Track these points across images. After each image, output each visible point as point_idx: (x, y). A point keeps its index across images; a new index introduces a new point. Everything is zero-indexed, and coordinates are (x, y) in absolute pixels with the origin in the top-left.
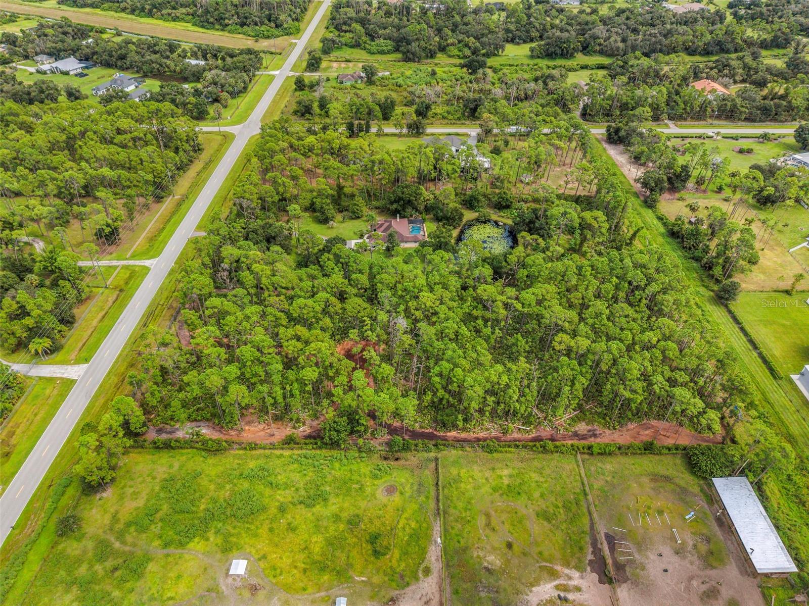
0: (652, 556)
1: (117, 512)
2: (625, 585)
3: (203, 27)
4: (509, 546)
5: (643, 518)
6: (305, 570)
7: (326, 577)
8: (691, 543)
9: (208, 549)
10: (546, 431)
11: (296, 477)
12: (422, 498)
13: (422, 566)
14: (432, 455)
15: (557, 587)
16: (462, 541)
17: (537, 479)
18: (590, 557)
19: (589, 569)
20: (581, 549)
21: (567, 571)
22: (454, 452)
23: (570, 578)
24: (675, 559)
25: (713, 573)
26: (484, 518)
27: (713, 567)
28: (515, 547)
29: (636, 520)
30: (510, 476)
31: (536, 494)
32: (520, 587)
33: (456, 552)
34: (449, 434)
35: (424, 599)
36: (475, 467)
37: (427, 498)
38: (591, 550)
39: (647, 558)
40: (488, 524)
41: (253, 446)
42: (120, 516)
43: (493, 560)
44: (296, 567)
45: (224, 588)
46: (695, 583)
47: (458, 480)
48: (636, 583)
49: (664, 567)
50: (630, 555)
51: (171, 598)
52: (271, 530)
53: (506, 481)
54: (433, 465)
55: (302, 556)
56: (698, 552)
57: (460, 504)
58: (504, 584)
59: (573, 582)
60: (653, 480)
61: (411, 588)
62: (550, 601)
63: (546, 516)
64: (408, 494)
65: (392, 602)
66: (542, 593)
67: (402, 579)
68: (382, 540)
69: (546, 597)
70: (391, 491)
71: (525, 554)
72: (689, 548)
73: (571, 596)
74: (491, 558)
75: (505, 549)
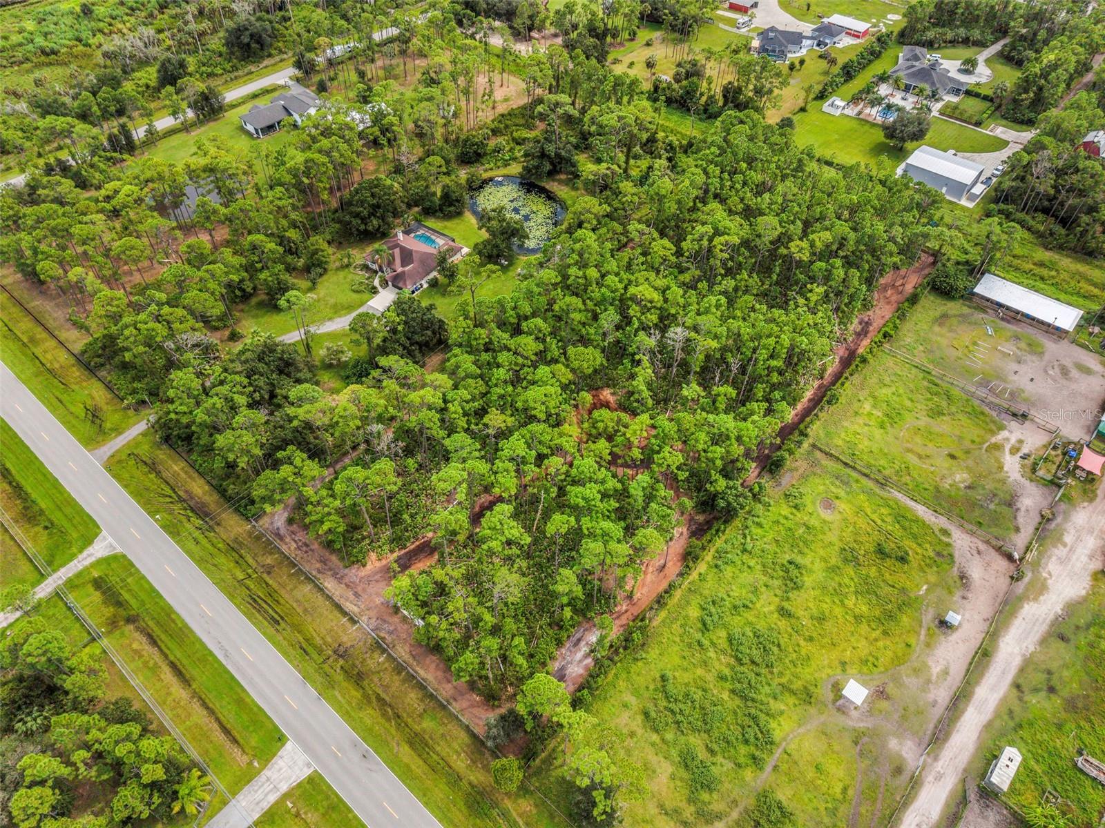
0: (1016, 378)
1: (661, 806)
2: (1032, 412)
4: (952, 457)
5: (975, 357)
6: (885, 633)
7: (905, 618)
8: (1015, 348)
9: (795, 717)
10: (839, 349)
11: (746, 577)
12: (854, 485)
13: (937, 533)
14: (805, 445)
15: (1012, 453)
16: (927, 486)
17: (890, 391)
19: (1005, 422)
20: (982, 413)
21: (1000, 437)
22: (814, 427)
23: (1008, 439)
24: (1024, 367)
25: (1047, 357)
26: (910, 455)
27: (1042, 353)
28: (957, 454)
29: (974, 362)
30: (874, 407)
31: (908, 403)
32: (998, 476)
33: (936, 498)
35: (975, 553)
36: (845, 424)
37: (857, 481)
38: (987, 408)
39: (1014, 381)
40: (920, 457)
42: (669, 805)
43: (961, 477)
44: (876, 640)
45: (862, 725)
46: (1051, 372)
47: (852, 445)
48: (1034, 404)
49: (1028, 378)
50: (1006, 390)
51: (845, 790)
52: (811, 639)
53: (878, 413)
54: (818, 454)
55: (864, 628)
56: (1025, 351)
57: (883, 462)
58: (990, 486)
59: (1013, 441)
60: (941, 325)
61: (956, 555)
62: (1023, 466)
63: (936, 413)
64: (842, 494)
65: (964, 579)
66: (1012, 466)
67: (944, 556)
68: (889, 546)
69: (1017, 466)
70: (828, 504)
71: (968, 452)
72: (1019, 353)
73: (1025, 450)
74: (958, 478)
75: (954, 462)
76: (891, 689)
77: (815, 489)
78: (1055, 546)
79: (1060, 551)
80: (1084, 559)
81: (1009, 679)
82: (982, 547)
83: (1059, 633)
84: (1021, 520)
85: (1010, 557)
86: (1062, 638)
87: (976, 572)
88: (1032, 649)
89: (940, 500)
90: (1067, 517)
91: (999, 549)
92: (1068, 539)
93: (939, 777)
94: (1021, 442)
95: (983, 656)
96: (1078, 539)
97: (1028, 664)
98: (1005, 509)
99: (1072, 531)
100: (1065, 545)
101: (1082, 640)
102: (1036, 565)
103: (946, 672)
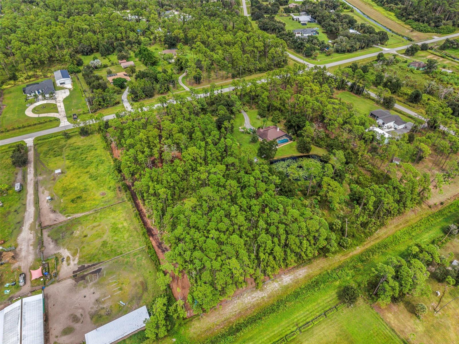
0: (92, 290)
1: (76, 142)
2: (74, 281)
3: (398, 17)
4: (85, 236)
5: (115, 282)
8: (105, 306)
10: (156, 231)
11: (102, 169)
12: (102, 204)
13: (70, 214)
14: (126, 199)
15: (68, 258)
17: (125, 236)
18: (86, 265)
19: (80, 266)
20: (90, 261)
21: (77, 258)
22: (130, 205)
23: (74, 260)
24: (93, 300)
25: (88, 318)
27: (92, 319)
28: (85, 238)
29: (113, 279)
30: (123, 227)
31: (115, 238)
32: (66, 245)
34: (140, 201)
35: (56, 219)
36: (124, 214)
38: (90, 265)
39: (91, 288)
40: (94, 227)
41: (112, 154)
42: (75, 144)
43: (77, 233)
44: (63, 184)
46: (80, 311)
47: (115, 211)
48: (75, 285)
49: (87, 296)
50: (91, 281)
53: (120, 226)
54: (121, 201)
55: (68, 184)
56: (99, 310)
57: (103, 216)
58: (66, 240)
59: (72, 263)
60: (142, 283)
61: (61, 215)
62: (61, 256)
63: (104, 244)
64: (103, 199)
65: (54, 212)
66: (65, 253)
67: (64, 211)
68: (79, 201)
69: (63, 254)
70: (103, 194)
71: (82, 242)
72: (101, 306)
73: (65, 263)
74: (78, 232)
75: (83, 235)
76: (53, 181)
77: (110, 194)
78: (34, 242)
79: (31, 242)
80: (23, 247)
81: (27, 204)
82: (55, 222)
83: (20, 224)
84: (50, 239)
85: (45, 227)
86: (19, 223)
87: (52, 216)
88: (26, 214)
89: (77, 222)
90: (36, 254)
91: (50, 226)
92: (31, 248)
93: (31, 180)
94: (69, 265)
95: (37, 202)
96: (28, 251)
97: (25, 210)
98: (56, 238)
99: (31, 251)
100: (31, 245)
101: (13, 227)
102: (36, 233)
103: (43, 193)
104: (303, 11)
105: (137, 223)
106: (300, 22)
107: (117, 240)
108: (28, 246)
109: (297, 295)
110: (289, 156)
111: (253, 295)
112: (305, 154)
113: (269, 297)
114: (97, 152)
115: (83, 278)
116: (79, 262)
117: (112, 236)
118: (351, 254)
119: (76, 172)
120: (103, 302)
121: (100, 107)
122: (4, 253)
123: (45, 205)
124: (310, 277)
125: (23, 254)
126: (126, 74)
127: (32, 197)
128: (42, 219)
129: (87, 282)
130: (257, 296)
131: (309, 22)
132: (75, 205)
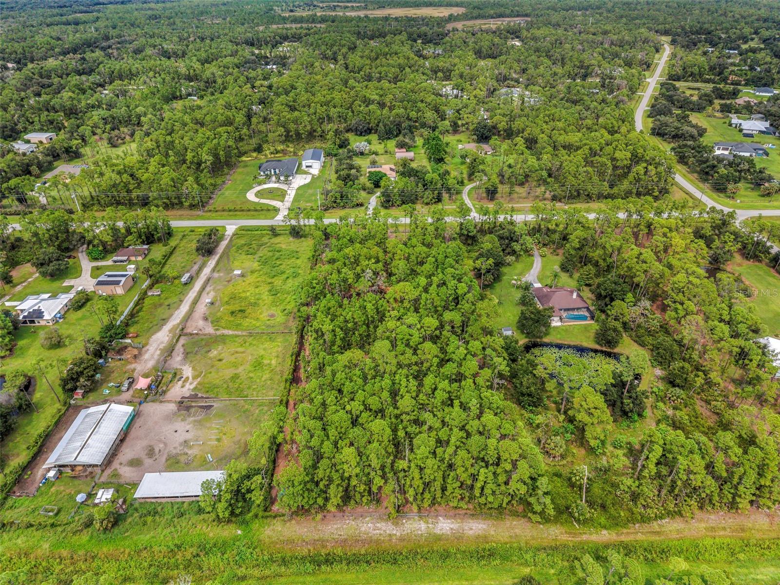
0: (188, 428)
1: (282, 243)
2: (176, 408)
4: (220, 360)
5: (218, 429)
6: (232, 293)
7: (226, 299)
8: (190, 452)
9: (254, 267)
11: (290, 285)
13: (220, 328)
14: (293, 331)
15: (188, 378)
16: (230, 342)
17: (264, 376)
18: (200, 395)
19: (193, 393)
20: (207, 391)
21: (195, 383)
22: (294, 340)
23: (191, 384)
24: (182, 439)
25: (164, 458)
26: (242, 351)
27: (167, 460)
28: (218, 362)
29: (217, 424)
30: (270, 364)
31: (251, 375)
32: (194, 363)
35: (202, 329)
36: (280, 349)
37: (263, 329)
38: (204, 396)
39: (189, 424)
40: (237, 352)
42: (279, 244)
43: (214, 353)
46: (162, 446)
48: (175, 414)
49: (179, 432)
50: (194, 415)
53: (266, 362)
55: (241, 291)
56: (181, 455)
57: (254, 342)
58: (198, 357)
59: (187, 386)
60: (246, 444)
61: (210, 325)
62: (181, 374)
63: (235, 377)
64: (267, 322)
65: (206, 319)
67: (216, 322)
68: (240, 315)
69: (184, 373)
70: (272, 316)
71: (213, 366)
72: (186, 450)
73: (180, 383)
74: (215, 352)
75: (218, 358)
76: (226, 283)
77: (280, 318)
78: (164, 347)
79: (161, 347)
80: (151, 348)
81: (184, 302)
82: (199, 332)
83: (165, 321)
84: (182, 350)
85: (186, 334)
87: (201, 323)
88: (176, 312)
89: (222, 339)
90: (158, 362)
91: (191, 334)
92: (158, 352)
93: (206, 274)
94: (182, 387)
95: (195, 302)
96: (152, 355)
97: (178, 308)
98: (188, 350)
99: (156, 356)
100: (160, 349)
101: (155, 323)
102: (173, 338)
103: (208, 293)
104: (759, 113)
105: (288, 364)
106: (741, 130)
107: (252, 378)
108: (156, 349)
109: (445, 556)
110: (572, 344)
111: (378, 525)
112: (604, 349)
113: (401, 539)
114: (299, 262)
115: (188, 408)
116: (195, 388)
117: (250, 372)
118: (584, 537)
119: (259, 279)
120: (191, 447)
121: (335, 205)
122: (130, 348)
123: (201, 309)
124: (485, 539)
125: (146, 356)
126: (394, 167)
127: (195, 294)
128: (189, 324)
129: (189, 416)
130: (384, 528)
131: (761, 132)
132: (232, 319)
